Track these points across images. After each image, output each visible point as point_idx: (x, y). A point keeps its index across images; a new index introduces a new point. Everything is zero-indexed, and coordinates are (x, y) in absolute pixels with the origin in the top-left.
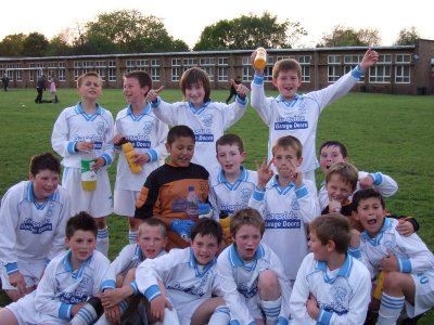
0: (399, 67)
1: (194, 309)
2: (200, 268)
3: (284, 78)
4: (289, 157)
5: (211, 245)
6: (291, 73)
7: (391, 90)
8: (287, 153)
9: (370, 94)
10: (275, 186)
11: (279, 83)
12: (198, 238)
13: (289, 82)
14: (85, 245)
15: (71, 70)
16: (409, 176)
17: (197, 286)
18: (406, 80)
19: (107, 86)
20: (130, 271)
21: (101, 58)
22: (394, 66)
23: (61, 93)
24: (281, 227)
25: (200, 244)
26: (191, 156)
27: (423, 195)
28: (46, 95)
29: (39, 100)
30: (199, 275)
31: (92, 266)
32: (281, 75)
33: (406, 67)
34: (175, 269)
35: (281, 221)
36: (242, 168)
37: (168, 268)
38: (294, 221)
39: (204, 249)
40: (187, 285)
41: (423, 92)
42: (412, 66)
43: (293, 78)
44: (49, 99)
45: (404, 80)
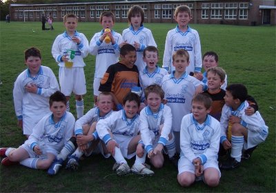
0: (241, 10)
1: (128, 143)
2: (129, 120)
3: (181, 16)
4: (183, 61)
5: (134, 107)
6: (184, 13)
7: (237, 23)
8: (182, 59)
9: (225, 26)
10: (172, 78)
11: (178, 19)
12: (127, 103)
13: (183, 18)
14: (59, 109)
15: (60, 11)
16: (247, 71)
17: (128, 130)
18: (245, 17)
19: (80, 20)
20: (93, 124)
21: (76, 5)
22: (238, 9)
23: (55, 25)
24: (175, 102)
25: (128, 106)
26: (135, 61)
27: (255, 82)
28: (47, 26)
29: (44, 28)
30: (129, 124)
31: (66, 120)
32: (179, 14)
33: (245, 10)
34: (116, 122)
35: (175, 99)
36: (156, 66)
37: (112, 123)
38: (182, 99)
39: (131, 109)
40: (123, 131)
41: (254, 24)
42: (248, 9)
43: (186, 16)
44: (48, 28)
45: (244, 17)
